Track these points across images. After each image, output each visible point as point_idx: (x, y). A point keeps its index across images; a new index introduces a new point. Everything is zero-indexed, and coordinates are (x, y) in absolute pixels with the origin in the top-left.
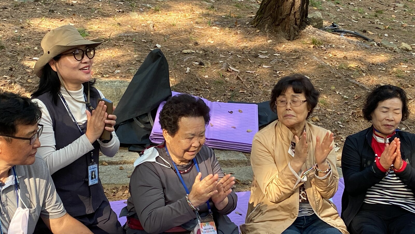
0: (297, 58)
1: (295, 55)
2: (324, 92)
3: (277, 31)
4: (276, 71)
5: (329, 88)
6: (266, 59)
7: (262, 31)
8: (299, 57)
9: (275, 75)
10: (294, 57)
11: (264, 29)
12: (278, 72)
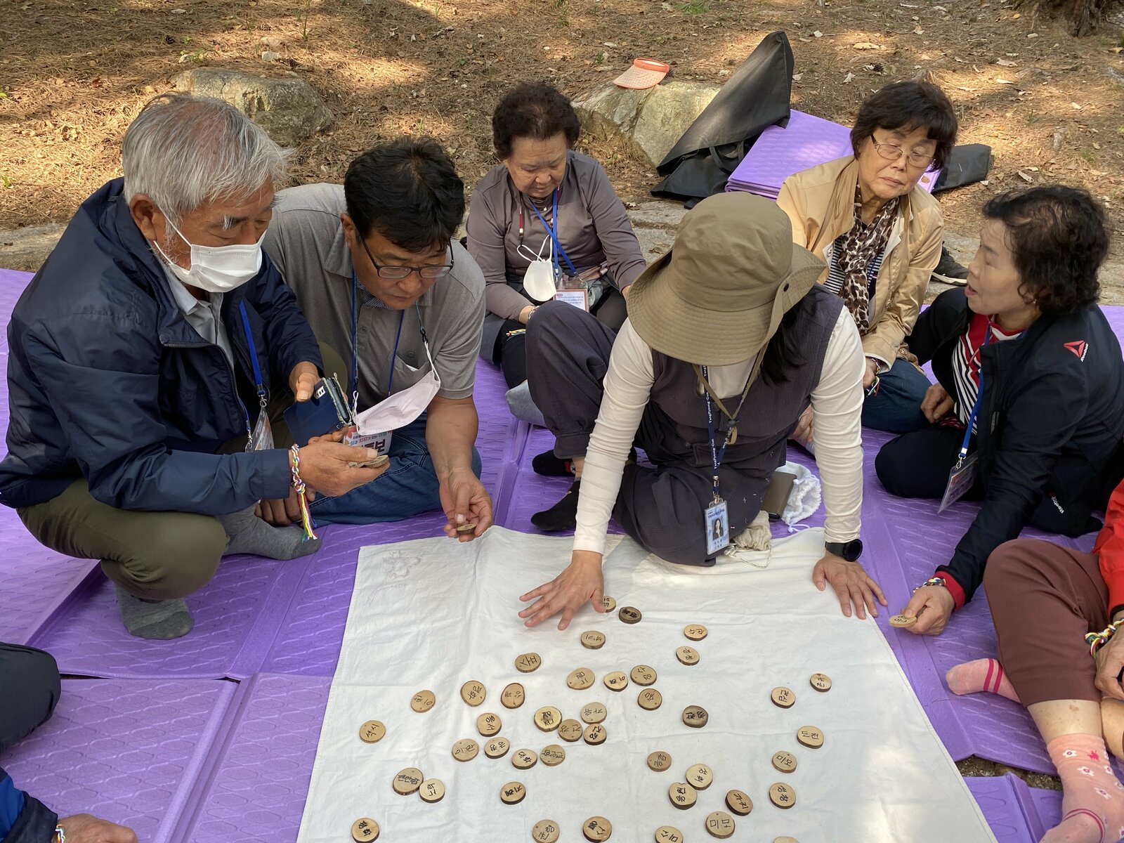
0: (1073, 69)
1: (1071, 63)
2: (1098, 137)
3: (1053, 18)
4: (1019, 91)
5: (1113, 129)
6: (1009, 67)
7: (1025, 16)
8: (1077, 67)
9: (1013, 98)
10: (1066, 68)
11: (1030, 12)
12: (1021, 93)
